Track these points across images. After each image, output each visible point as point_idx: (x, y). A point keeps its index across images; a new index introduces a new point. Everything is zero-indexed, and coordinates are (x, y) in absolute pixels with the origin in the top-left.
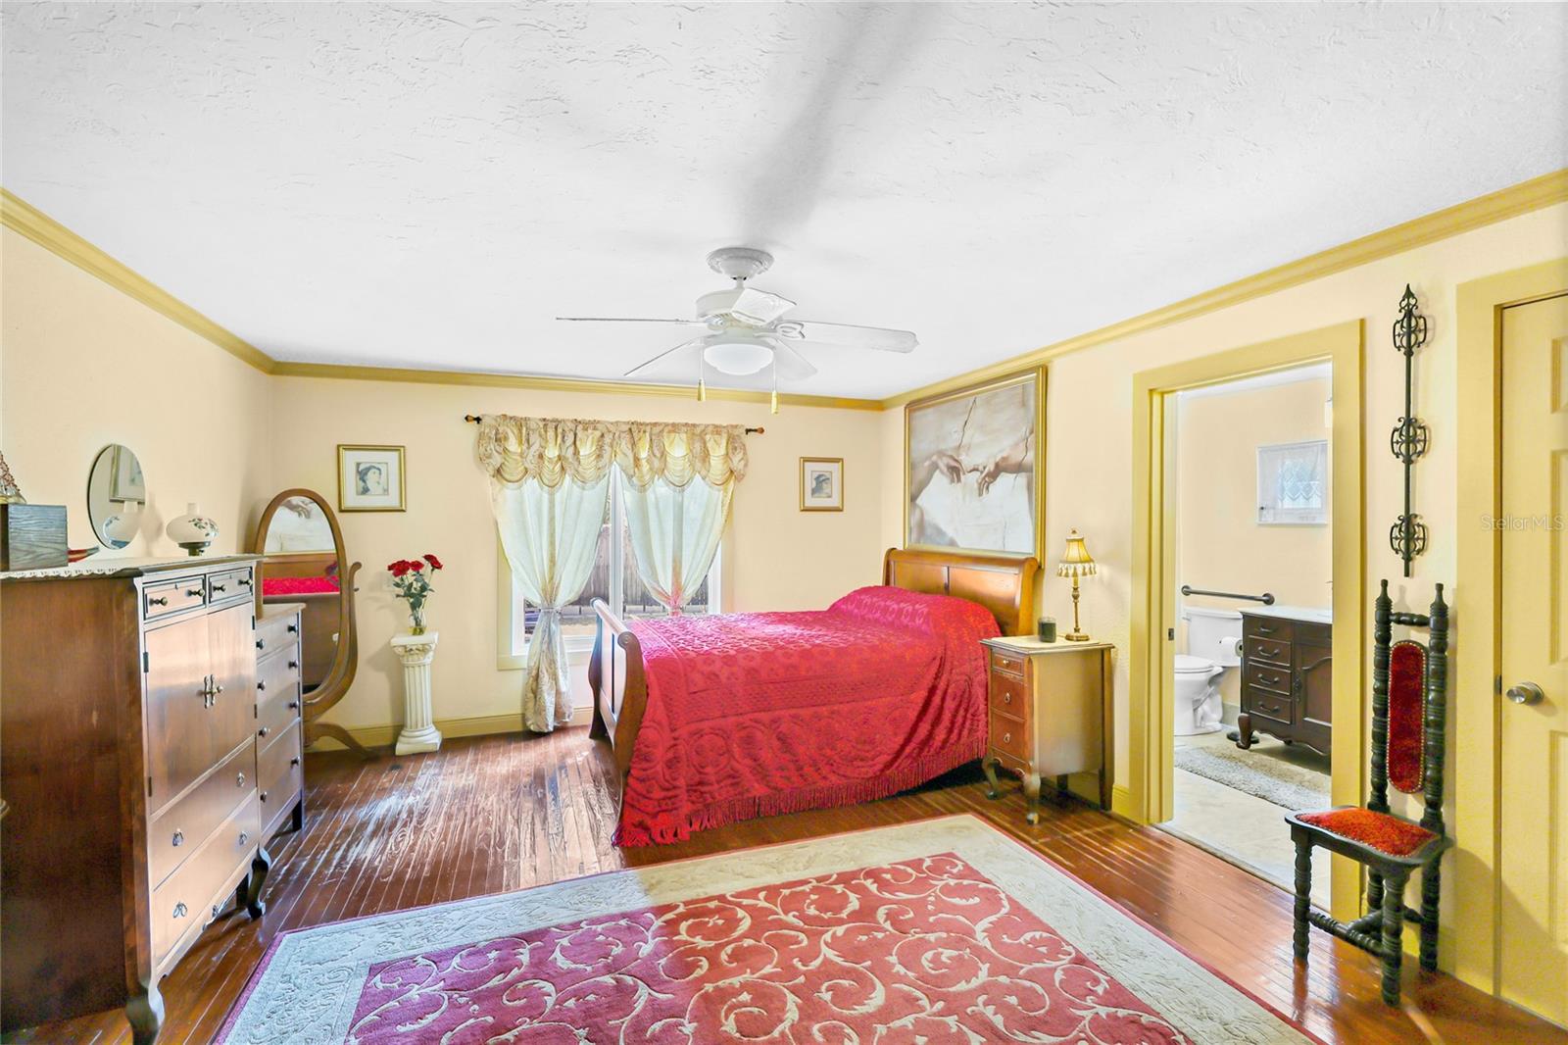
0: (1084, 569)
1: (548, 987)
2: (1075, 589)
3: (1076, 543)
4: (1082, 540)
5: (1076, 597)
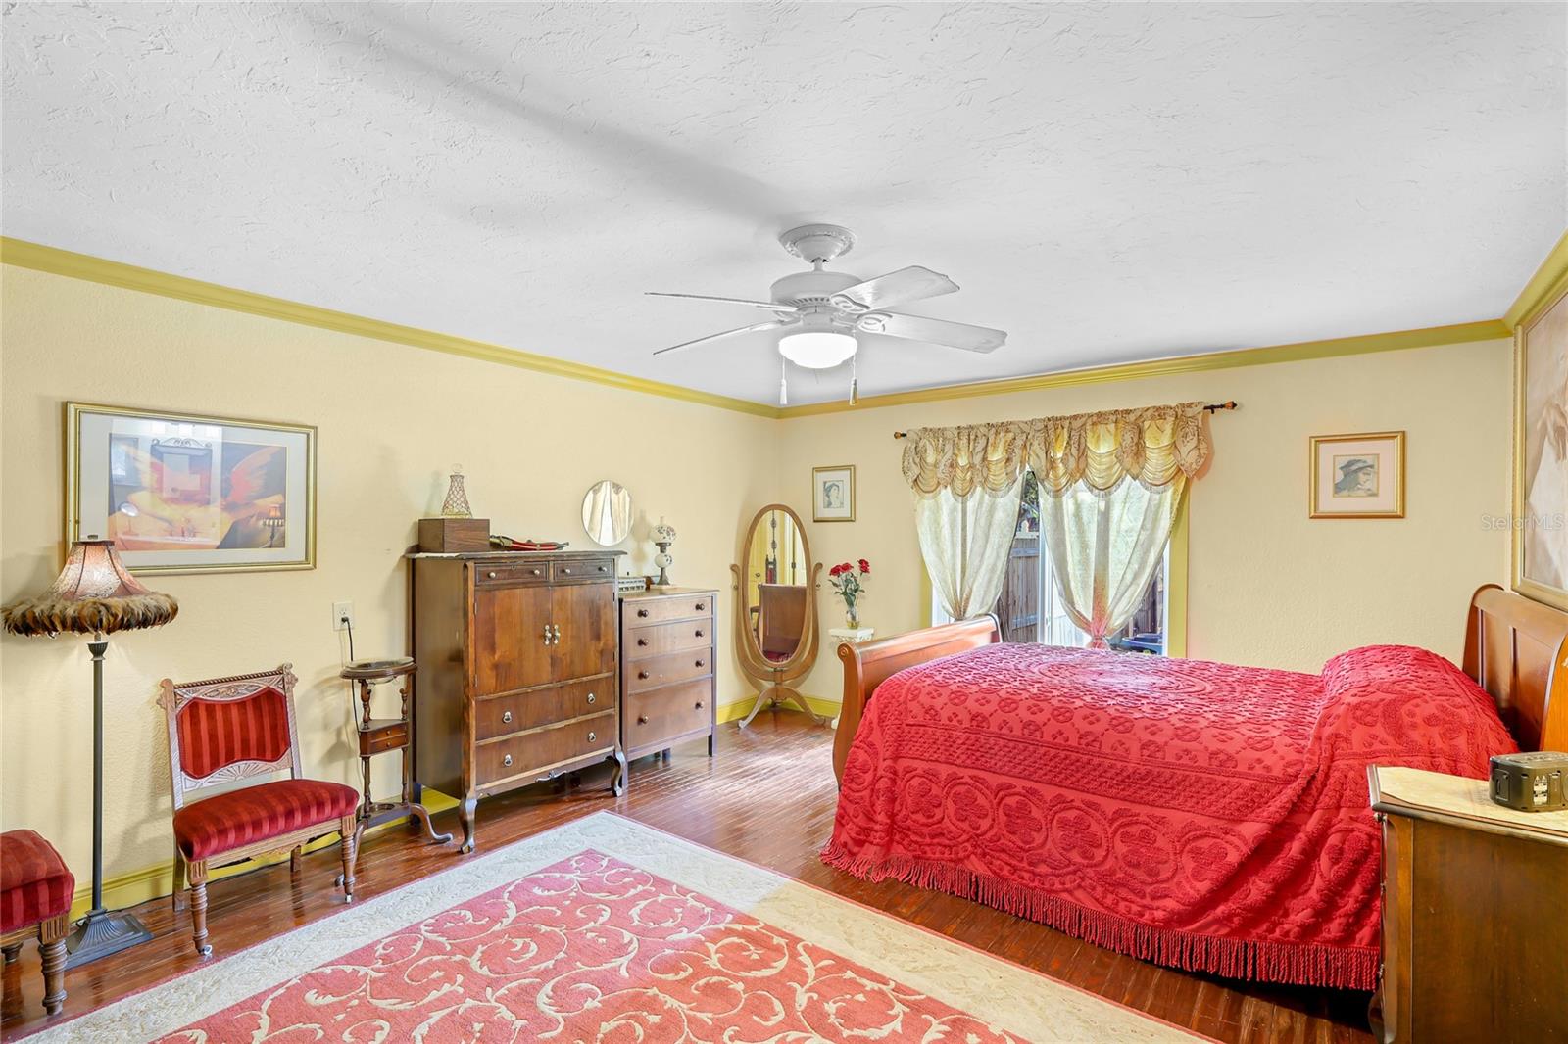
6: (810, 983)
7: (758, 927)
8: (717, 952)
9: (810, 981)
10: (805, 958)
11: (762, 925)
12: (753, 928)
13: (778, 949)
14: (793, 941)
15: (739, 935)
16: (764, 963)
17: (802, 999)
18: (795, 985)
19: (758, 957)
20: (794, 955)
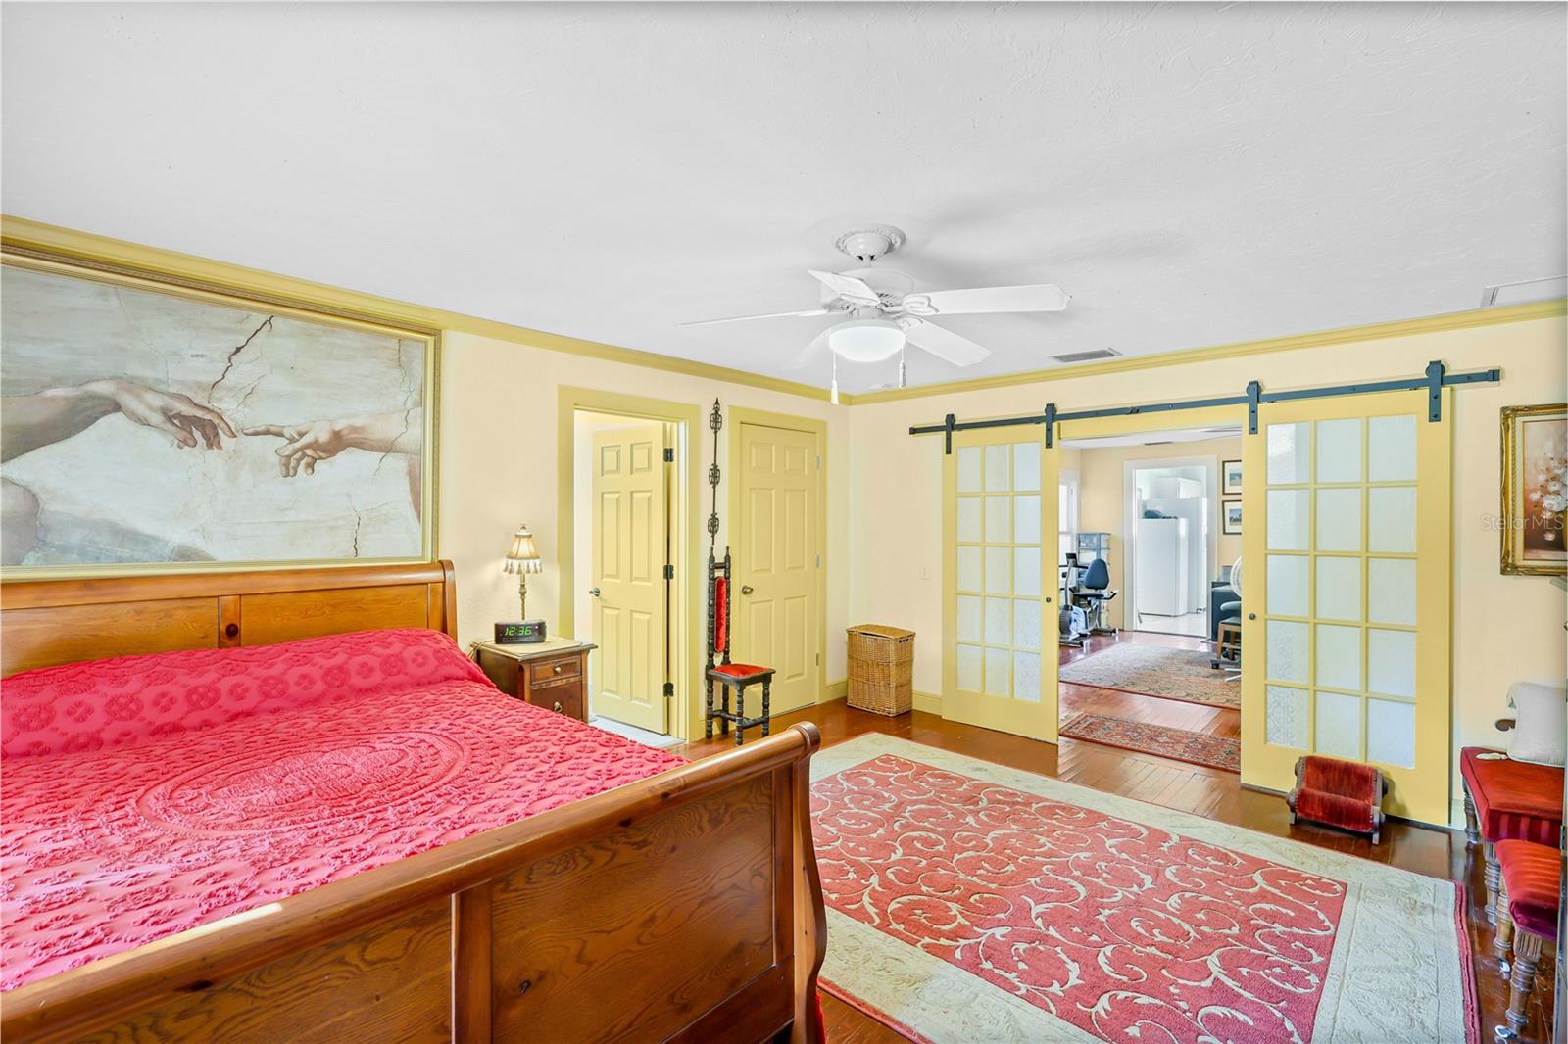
0: (528, 566)
1: (1102, 960)
2: (523, 586)
3: (526, 539)
4: (531, 536)
5: (523, 594)
6: (868, 891)
7: (923, 942)
8: (955, 916)
9: (867, 893)
10: (872, 910)
11: (919, 945)
12: (927, 940)
13: (898, 919)
14: (884, 927)
15: (942, 935)
16: (911, 907)
17: (874, 880)
18: (880, 889)
19: (916, 911)
20: (883, 914)
